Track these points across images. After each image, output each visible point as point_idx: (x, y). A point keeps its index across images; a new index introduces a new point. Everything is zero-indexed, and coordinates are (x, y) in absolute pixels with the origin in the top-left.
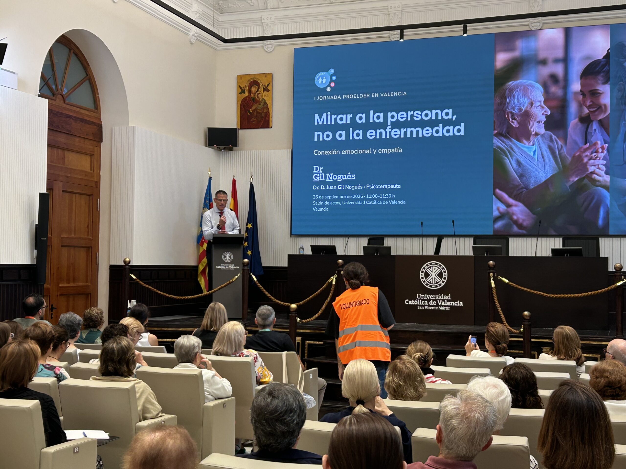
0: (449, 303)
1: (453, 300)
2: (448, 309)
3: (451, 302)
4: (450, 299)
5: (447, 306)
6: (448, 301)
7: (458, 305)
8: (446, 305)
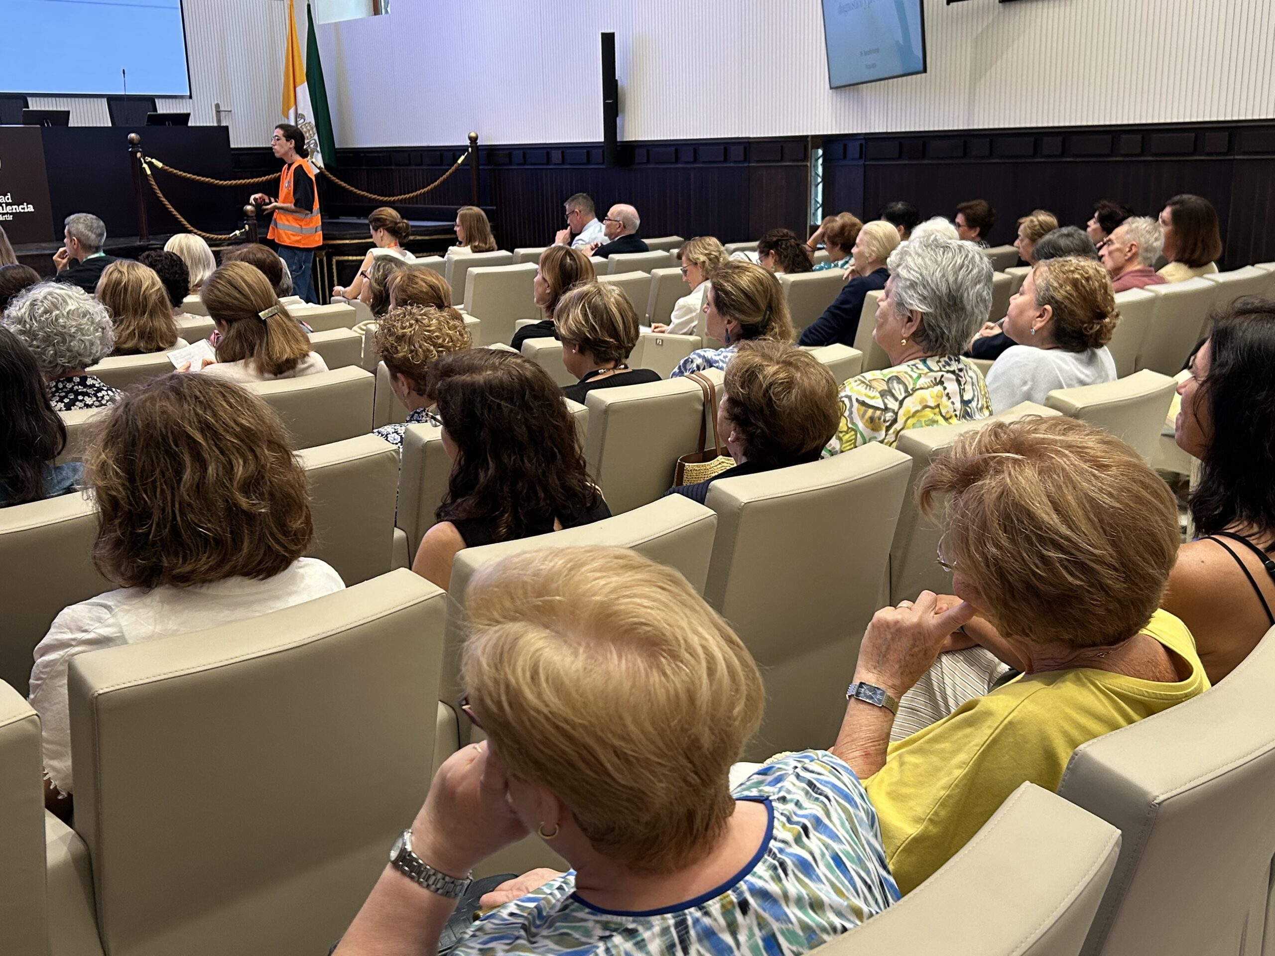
0: (9, 208)
1: (16, 202)
2: (10, 218)
3: (14, 207)
4: (10, 201)
5: (7, 213)
6: (7, 204)
7: (26, 210)
8: (5, 211)
